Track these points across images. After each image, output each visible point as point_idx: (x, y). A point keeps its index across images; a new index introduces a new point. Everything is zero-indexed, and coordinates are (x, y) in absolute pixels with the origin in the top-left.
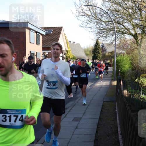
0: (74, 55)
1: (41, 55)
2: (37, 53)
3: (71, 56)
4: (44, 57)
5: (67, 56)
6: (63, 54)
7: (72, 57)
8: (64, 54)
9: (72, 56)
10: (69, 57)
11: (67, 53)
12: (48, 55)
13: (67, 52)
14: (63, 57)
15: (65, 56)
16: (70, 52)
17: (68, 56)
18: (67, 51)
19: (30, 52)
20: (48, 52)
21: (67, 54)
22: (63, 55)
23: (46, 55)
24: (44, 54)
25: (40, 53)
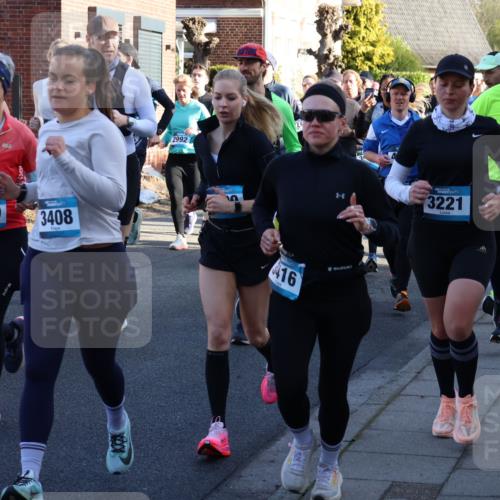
0: (407, 46)
1: (169, 37)
2: (137, 20)
3: (379, 51)
4: (190, 55)
5: (352, 51)
6: (324, 36)
7: (388, 60)
8: (329, 38)
9: (389, 51)
10: (368, 57)
11: (351, 27)
12: (216, 40)
13: (351, 21)
14: (327, 57)
15: (336, 48)
16: (376, 19)
17: (362, 49)
18: (352, 13)
19: (92, 10)
20: (220, 22)
21: (353, 35)
22: (322, 43)
23: (204, 39)
24: (190, 34)
25: (163, 23)
